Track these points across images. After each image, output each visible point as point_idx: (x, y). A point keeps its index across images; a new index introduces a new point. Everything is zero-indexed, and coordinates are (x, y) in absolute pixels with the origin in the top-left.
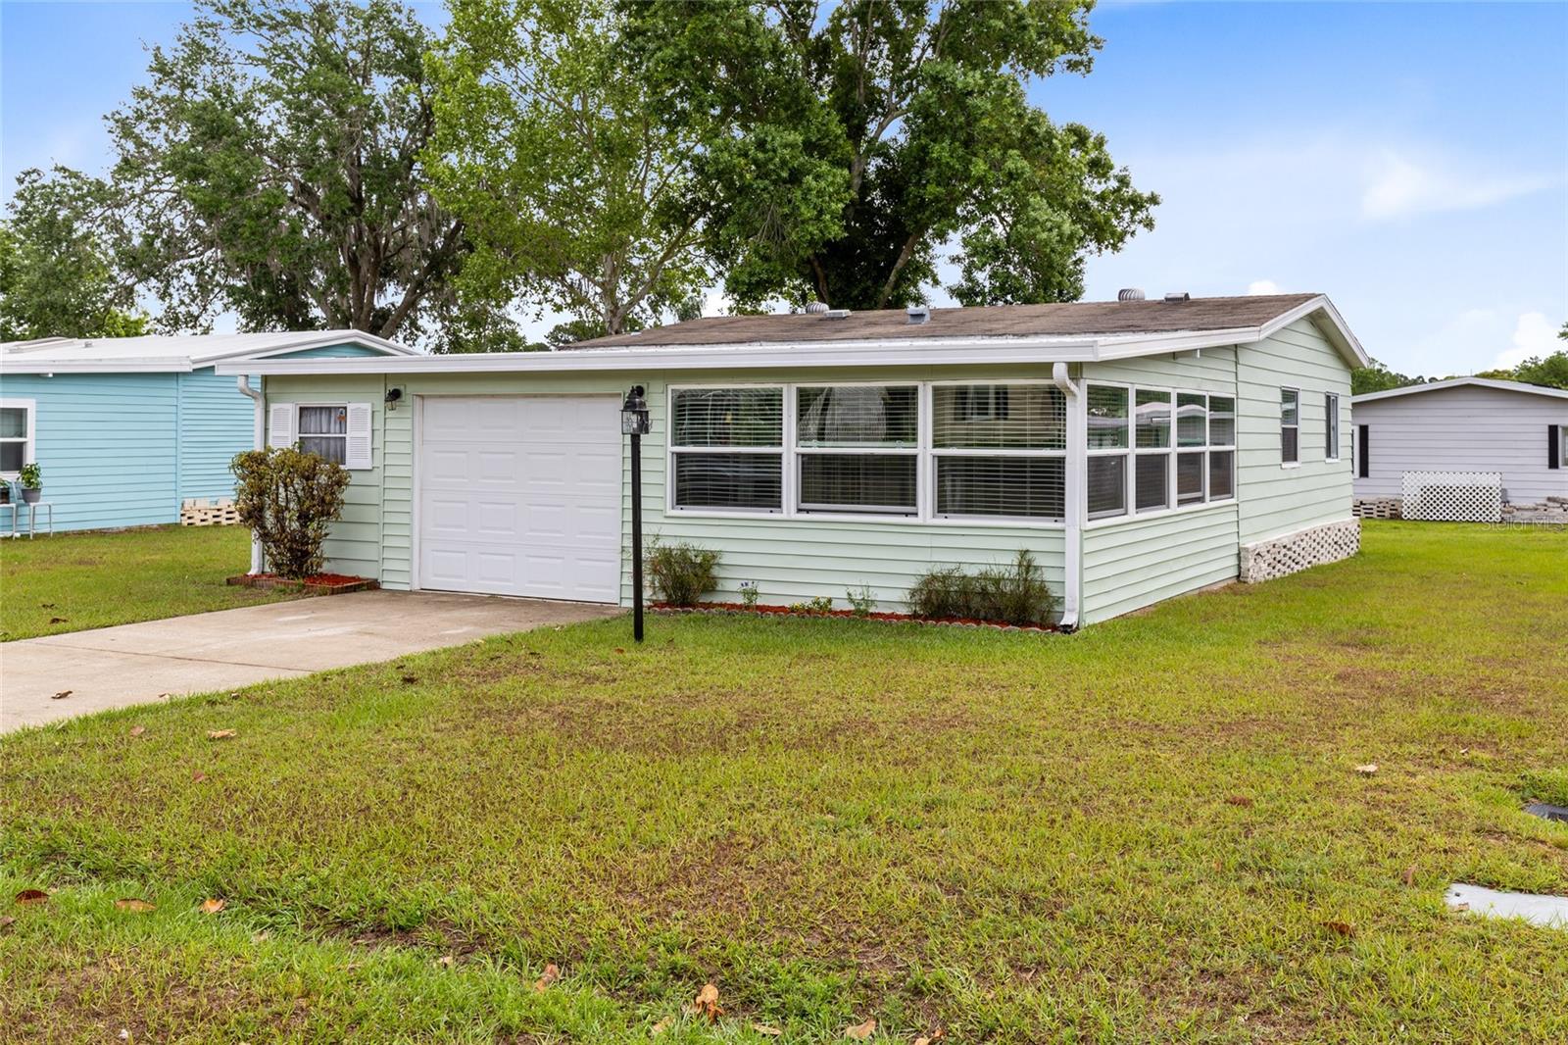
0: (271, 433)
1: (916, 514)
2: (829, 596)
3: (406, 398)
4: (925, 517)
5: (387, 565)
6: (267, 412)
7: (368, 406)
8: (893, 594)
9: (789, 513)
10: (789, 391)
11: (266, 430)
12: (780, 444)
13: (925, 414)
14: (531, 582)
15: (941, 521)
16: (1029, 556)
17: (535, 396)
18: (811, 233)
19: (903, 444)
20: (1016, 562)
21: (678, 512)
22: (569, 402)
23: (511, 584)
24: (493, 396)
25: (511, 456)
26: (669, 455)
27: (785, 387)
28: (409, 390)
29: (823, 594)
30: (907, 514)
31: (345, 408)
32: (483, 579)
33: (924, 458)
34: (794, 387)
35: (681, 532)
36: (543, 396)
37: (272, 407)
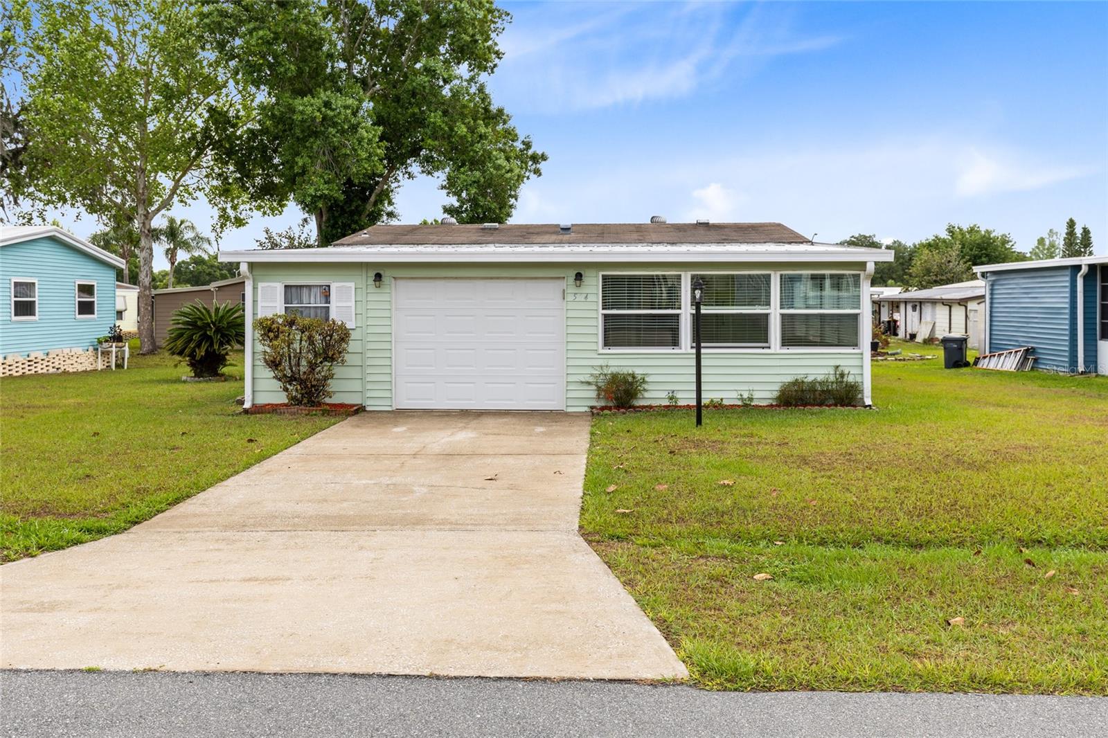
0: (260, 304)
1: (769, 348)
2: (721, 397)
3: (385, 279)
4: (776, 349)
5: (369, 394)
6: (255, 288)
7: (352, 285)
8: (765, 393)
9: (686, 349)
10: (686, 277)
12: (680, 308)
13: (776, 291)
15: (785, 350)
17: (491, 278)
18: (366, 169)
19: (760, 307)
20: (833, 372)
21: (606, 351)
22: (521, 282)
24: (456, 278)
25: (471, 318)
26: (600, 315)
27: (683, 274)
28: (387, 274)
29: (717, 396)
30: (763, 348)
31: (329, 286)
32: (449, 400)
33: (775, 315)
34: (689, 274)
35: (611, 363)
36: (498, 278)
37: (260, 285)
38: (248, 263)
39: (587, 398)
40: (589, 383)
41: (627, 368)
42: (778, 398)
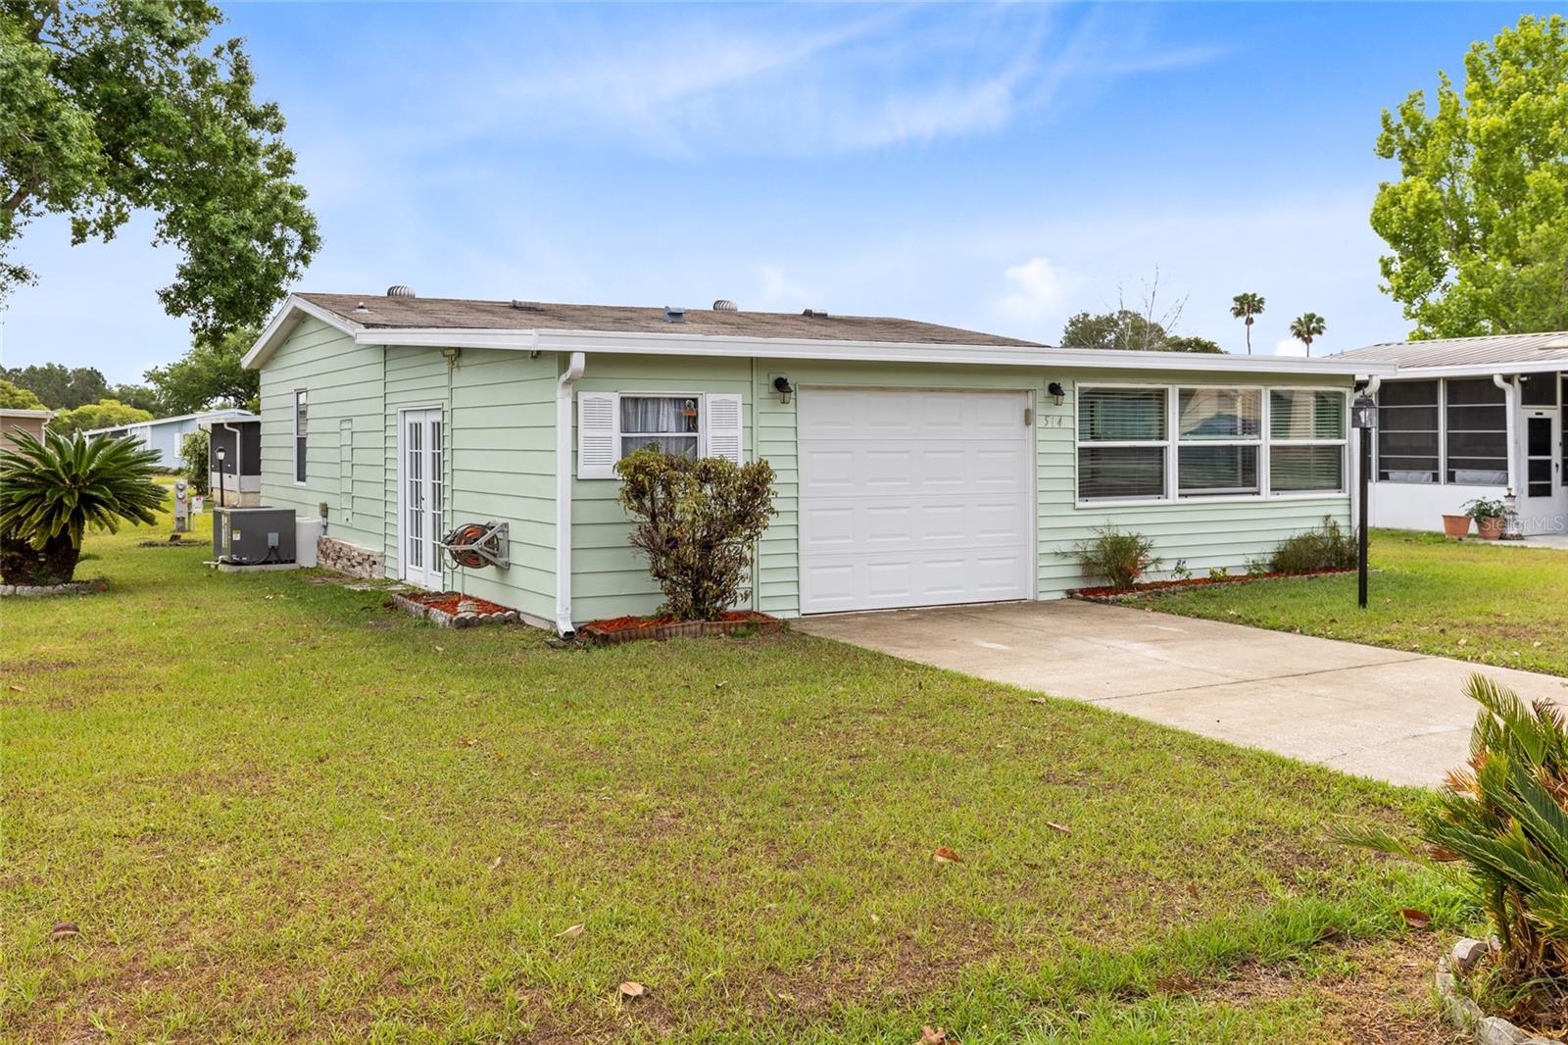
0: (582, 433)
1: (1258, 493)
2: (1224, 566)
4: (1266, 495)
5: (764, 591)
6: (575, 403)
7: (739, 398)
9: (1174, 498)
10: (1174, 390)
11: (576, 428)
12: (1168, 438)
14: (930, 589)
15: (1275, 497)
16: (1331, 519)
17: (932, 390)
19: (1250, 437)
20: (1323, 525)
21: (1080, 504)
22: (968, 397)
23: (908, 595)
24: (883, 389)
25: (905, 455)
26: (1075, 450)
27: (1170, 387)
29: (1217, 564)
31: (695, 400)
32: (874, 593)
33: (1266, 448)
34: (1177, 388)
35: (1115, 520)
36: (941, 390)
37: (583, 396)
38: (586, 353)
39: (1064, 576)
40: (1064, 555)
41: (1129, 529)
42: (1272, 564)
